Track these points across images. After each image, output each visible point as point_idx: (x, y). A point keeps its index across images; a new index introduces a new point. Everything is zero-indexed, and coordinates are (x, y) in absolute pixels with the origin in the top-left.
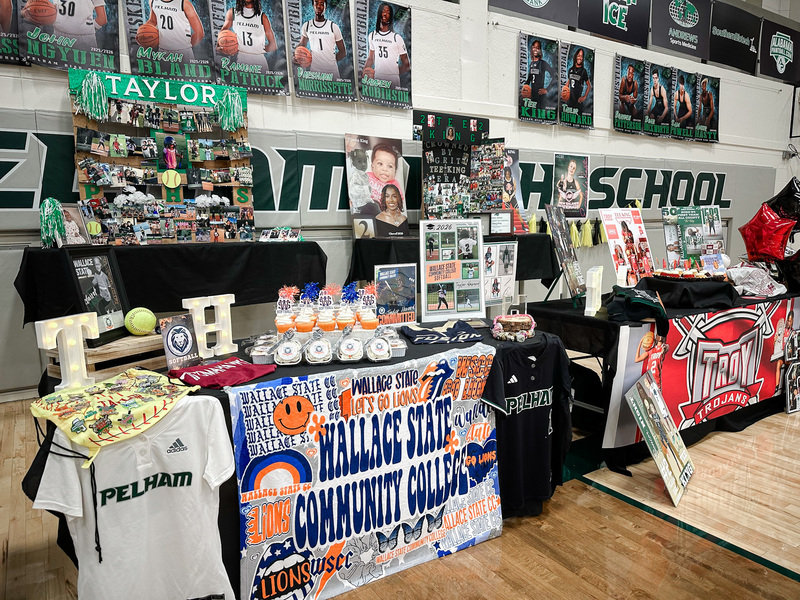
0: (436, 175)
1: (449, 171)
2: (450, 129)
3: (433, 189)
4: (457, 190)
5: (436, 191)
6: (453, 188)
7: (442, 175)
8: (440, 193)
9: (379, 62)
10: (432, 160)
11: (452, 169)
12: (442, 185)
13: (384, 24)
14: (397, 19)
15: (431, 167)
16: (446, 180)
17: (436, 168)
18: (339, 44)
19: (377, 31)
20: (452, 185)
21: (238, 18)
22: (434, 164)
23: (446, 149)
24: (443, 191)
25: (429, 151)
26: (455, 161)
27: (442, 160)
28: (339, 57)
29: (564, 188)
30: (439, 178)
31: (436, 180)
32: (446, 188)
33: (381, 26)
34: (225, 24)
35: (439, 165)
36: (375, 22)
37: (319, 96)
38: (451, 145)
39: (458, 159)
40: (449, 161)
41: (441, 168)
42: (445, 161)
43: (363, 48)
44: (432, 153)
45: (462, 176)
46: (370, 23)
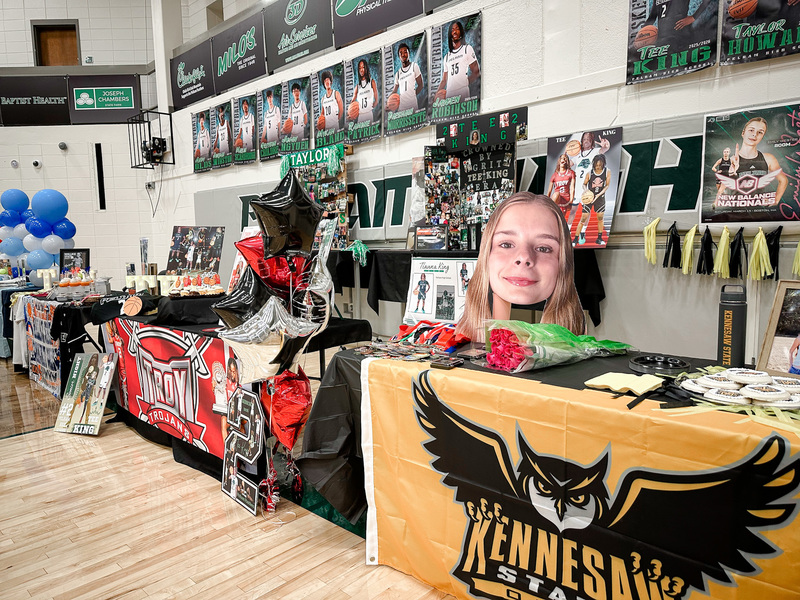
0: (474, 183)
1: (489, 177)
2: (474, 133)
3: (471, 199)
4: (498, 197)
5: (475, 201)
6: (494, 195)
7: (481, 182)
8: (479, 202)
9: (451, 79)
10: (470, 169)
11: (491, 174)
12: (481, 193)
13: (456, 41)
14: (467, 30)
15: (469, 176)
16: (486, 187)
17: (474, 176)
18: (418, 80)
19: (451, 51)
20: (492, 192)
21: (361, 90)
22: (472, 172)
23: (485, 153)
24: (483, 200)
25: (467, 159)
26: (495, 164)
27: (480, 166)
28: (418, 91)
29: (733, 170)
30: (477, 186)
31: (474, 188)
32: (486, 196)
33: (454, 44)
34: (353, 98)
35: (477, 172)
36: (447, 45)
37: (402, 132)
38: (489, 148)
39: (499, 162)
40: (488, 165)
41: (480, 175)
42: (483, 167)
43: (438, 74)
44: (469, 161)
45: (503, 180)
46: (444, 47)
